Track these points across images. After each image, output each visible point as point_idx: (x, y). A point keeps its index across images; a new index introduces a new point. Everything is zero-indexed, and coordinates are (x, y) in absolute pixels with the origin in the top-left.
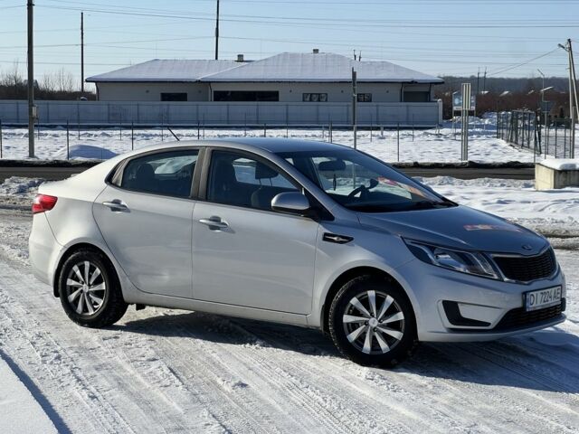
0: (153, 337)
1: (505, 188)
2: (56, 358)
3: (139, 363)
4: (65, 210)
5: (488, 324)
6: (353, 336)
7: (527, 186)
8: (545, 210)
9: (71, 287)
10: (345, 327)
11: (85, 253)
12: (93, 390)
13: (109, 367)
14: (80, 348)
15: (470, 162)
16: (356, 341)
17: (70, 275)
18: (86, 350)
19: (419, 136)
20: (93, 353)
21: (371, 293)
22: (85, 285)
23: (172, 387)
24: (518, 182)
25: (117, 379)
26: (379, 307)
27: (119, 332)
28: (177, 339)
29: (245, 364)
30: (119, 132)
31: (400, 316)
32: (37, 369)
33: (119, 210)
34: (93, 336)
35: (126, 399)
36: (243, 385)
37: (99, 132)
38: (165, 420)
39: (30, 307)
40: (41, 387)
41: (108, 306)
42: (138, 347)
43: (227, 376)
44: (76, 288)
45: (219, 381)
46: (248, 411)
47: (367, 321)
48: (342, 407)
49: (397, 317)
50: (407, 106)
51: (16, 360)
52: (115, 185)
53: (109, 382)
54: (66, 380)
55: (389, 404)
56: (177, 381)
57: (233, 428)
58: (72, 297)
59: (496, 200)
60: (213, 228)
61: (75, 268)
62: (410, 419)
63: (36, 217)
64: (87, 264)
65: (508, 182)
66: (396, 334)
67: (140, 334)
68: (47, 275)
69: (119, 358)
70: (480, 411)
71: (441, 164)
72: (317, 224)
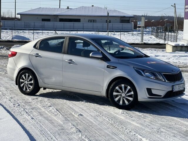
0: (49, 99)
1: (156, 51)
2: (18, 105)
3: (46, 107)
4: (20, 57)
5: (161, 96)
6: (117, 99)
7: (163, 51)
8: (170, 59)
9: (21, 82)
10: (114, 96)
11: (26, 71)
12: (32, 116)
13: (36, 108)
14: (26, 102)
15: (144, 43)
16: (117, 101)
17: (21, 78)
18: (28, 103)
19: (126, 34)
20: (30, 104)
21: (123, 85)
22: (26, 81)
23: (58, 115)
24: (160, 50)
25: (39, 112)
26: (125, 90)
27: (38, 97)
28: (57, 100)
29: (81, 108)
30: (28, 31)
31: (132, 93)
32: (12, 109)
33: (38, 57)
34: (29, 98)
35: (43, 119)
36: (81, 115)
37: (22, 31)
38: (57, 126)
39: (7, 89)
40: (14, 115)
41: (34, 88)
42: (44, 102)
43: (75, 112)
44: (23, 82)
45: (73, 113)
46: (84, 124)
47: (121, 94)
48: (115, 123)
49: (131, 93)
50: (122, 24)
51: (5, 106)
52: (37, 48)
53: (37, 113)
54: (23, 113)
55: (130, 122)
56: (59, 113)
57: (80, 129)
58: (22, 85)
59: (154, 55)
60: (70, 63)
61: (23, 76)
62: (138, 127)
63: (10, 59)
64: (27, 74)
65: (157, 49)
66: (131, 99)
67: (45, 98)
68: (13, 78)
69: (39, 105)
70: (160, 124)
71: (135, 43)
72: (105, 62)
